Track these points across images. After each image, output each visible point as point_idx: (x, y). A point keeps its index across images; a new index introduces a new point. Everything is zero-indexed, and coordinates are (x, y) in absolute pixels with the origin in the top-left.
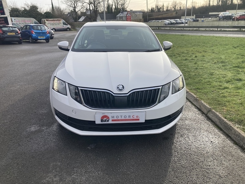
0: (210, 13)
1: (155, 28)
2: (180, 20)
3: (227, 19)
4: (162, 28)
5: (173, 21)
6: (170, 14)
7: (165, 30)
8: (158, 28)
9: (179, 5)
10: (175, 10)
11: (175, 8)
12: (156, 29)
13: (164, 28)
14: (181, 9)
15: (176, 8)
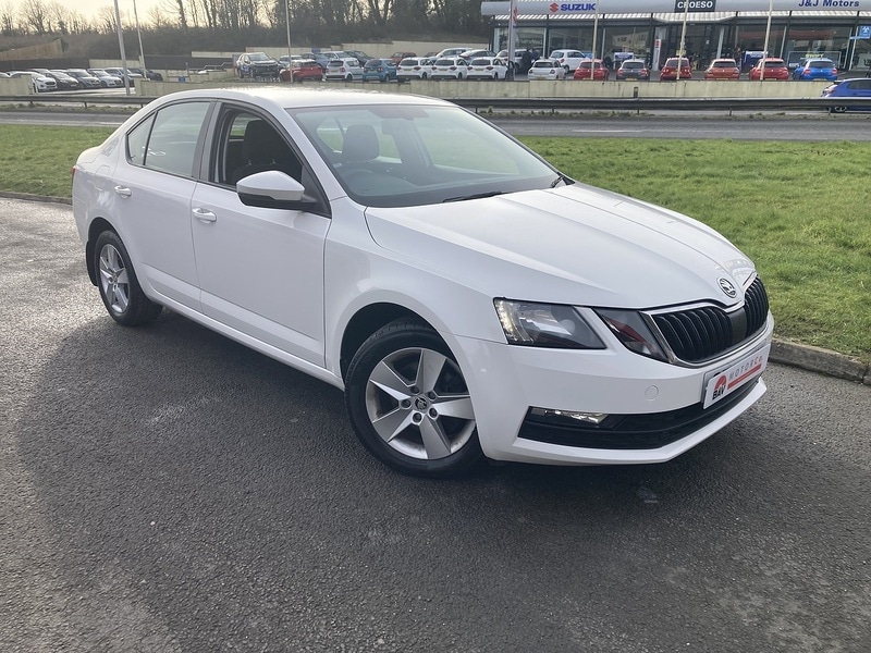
0: (195, 54)
1: (15, 103)
2: (93, 75)
3: (263, 76)
4: (47, 104)
5: (63, 75)
6: (37, 47)
7: (66, 110)
8: (26, 104)
9: (53, 14)
10: (41, 32)
11: (40, 26)
12: (21, 105)
13: (53, 104)
14: (64, 31)
15: (45, 25)
